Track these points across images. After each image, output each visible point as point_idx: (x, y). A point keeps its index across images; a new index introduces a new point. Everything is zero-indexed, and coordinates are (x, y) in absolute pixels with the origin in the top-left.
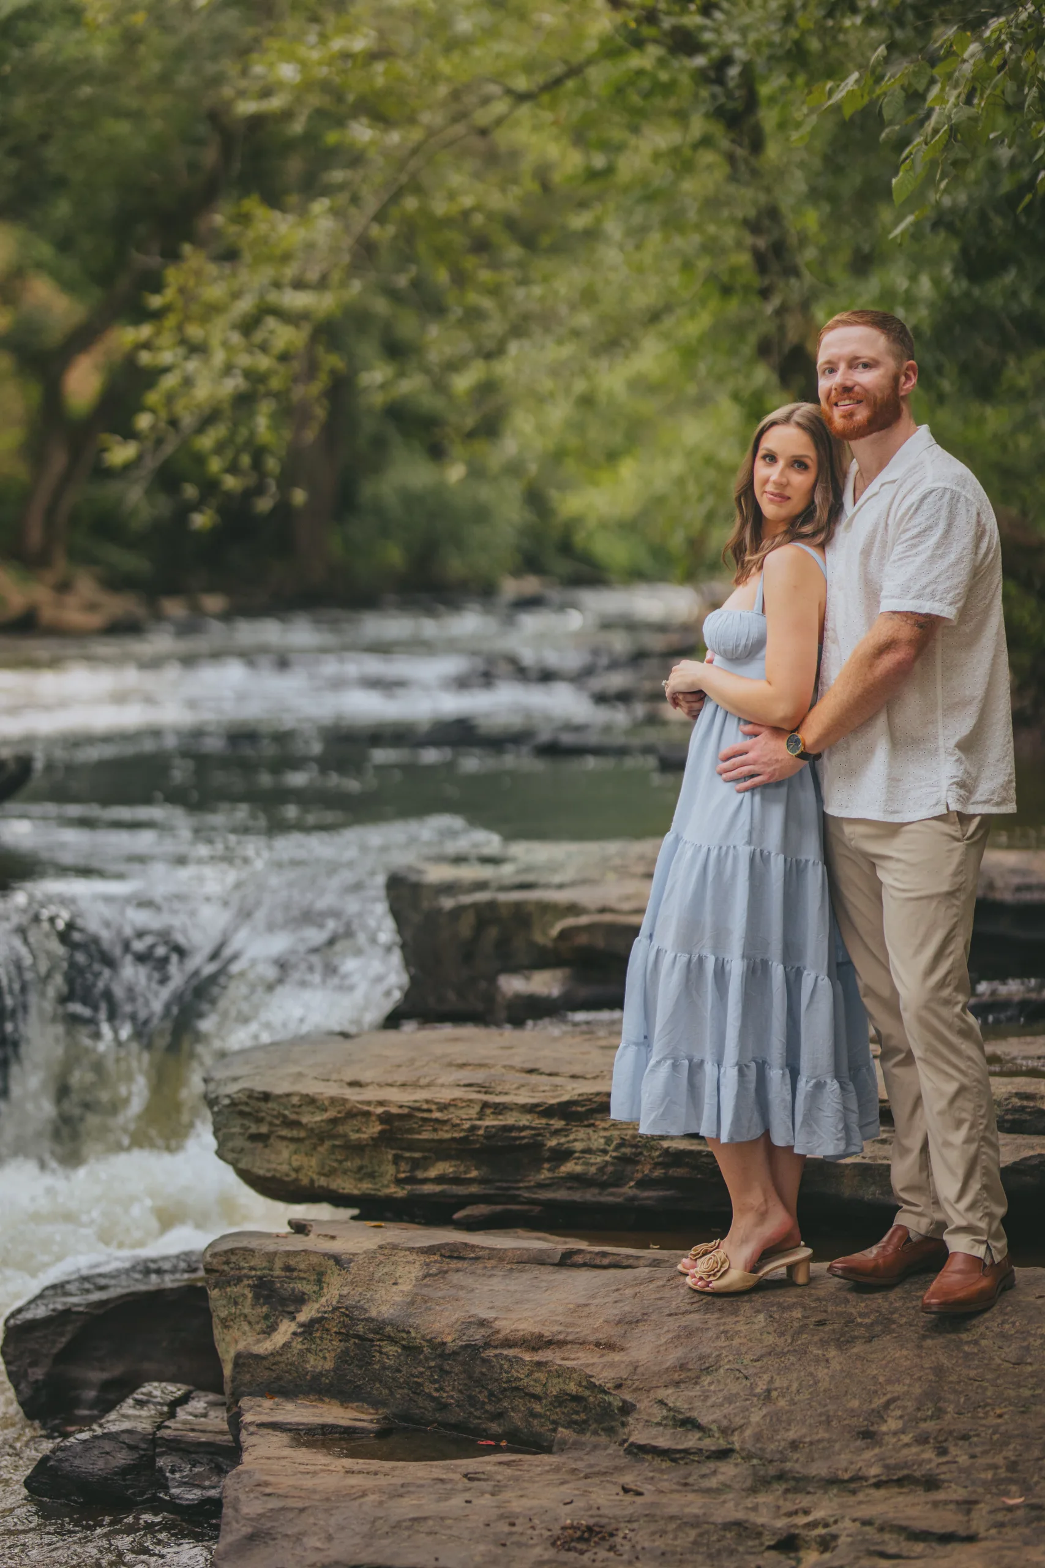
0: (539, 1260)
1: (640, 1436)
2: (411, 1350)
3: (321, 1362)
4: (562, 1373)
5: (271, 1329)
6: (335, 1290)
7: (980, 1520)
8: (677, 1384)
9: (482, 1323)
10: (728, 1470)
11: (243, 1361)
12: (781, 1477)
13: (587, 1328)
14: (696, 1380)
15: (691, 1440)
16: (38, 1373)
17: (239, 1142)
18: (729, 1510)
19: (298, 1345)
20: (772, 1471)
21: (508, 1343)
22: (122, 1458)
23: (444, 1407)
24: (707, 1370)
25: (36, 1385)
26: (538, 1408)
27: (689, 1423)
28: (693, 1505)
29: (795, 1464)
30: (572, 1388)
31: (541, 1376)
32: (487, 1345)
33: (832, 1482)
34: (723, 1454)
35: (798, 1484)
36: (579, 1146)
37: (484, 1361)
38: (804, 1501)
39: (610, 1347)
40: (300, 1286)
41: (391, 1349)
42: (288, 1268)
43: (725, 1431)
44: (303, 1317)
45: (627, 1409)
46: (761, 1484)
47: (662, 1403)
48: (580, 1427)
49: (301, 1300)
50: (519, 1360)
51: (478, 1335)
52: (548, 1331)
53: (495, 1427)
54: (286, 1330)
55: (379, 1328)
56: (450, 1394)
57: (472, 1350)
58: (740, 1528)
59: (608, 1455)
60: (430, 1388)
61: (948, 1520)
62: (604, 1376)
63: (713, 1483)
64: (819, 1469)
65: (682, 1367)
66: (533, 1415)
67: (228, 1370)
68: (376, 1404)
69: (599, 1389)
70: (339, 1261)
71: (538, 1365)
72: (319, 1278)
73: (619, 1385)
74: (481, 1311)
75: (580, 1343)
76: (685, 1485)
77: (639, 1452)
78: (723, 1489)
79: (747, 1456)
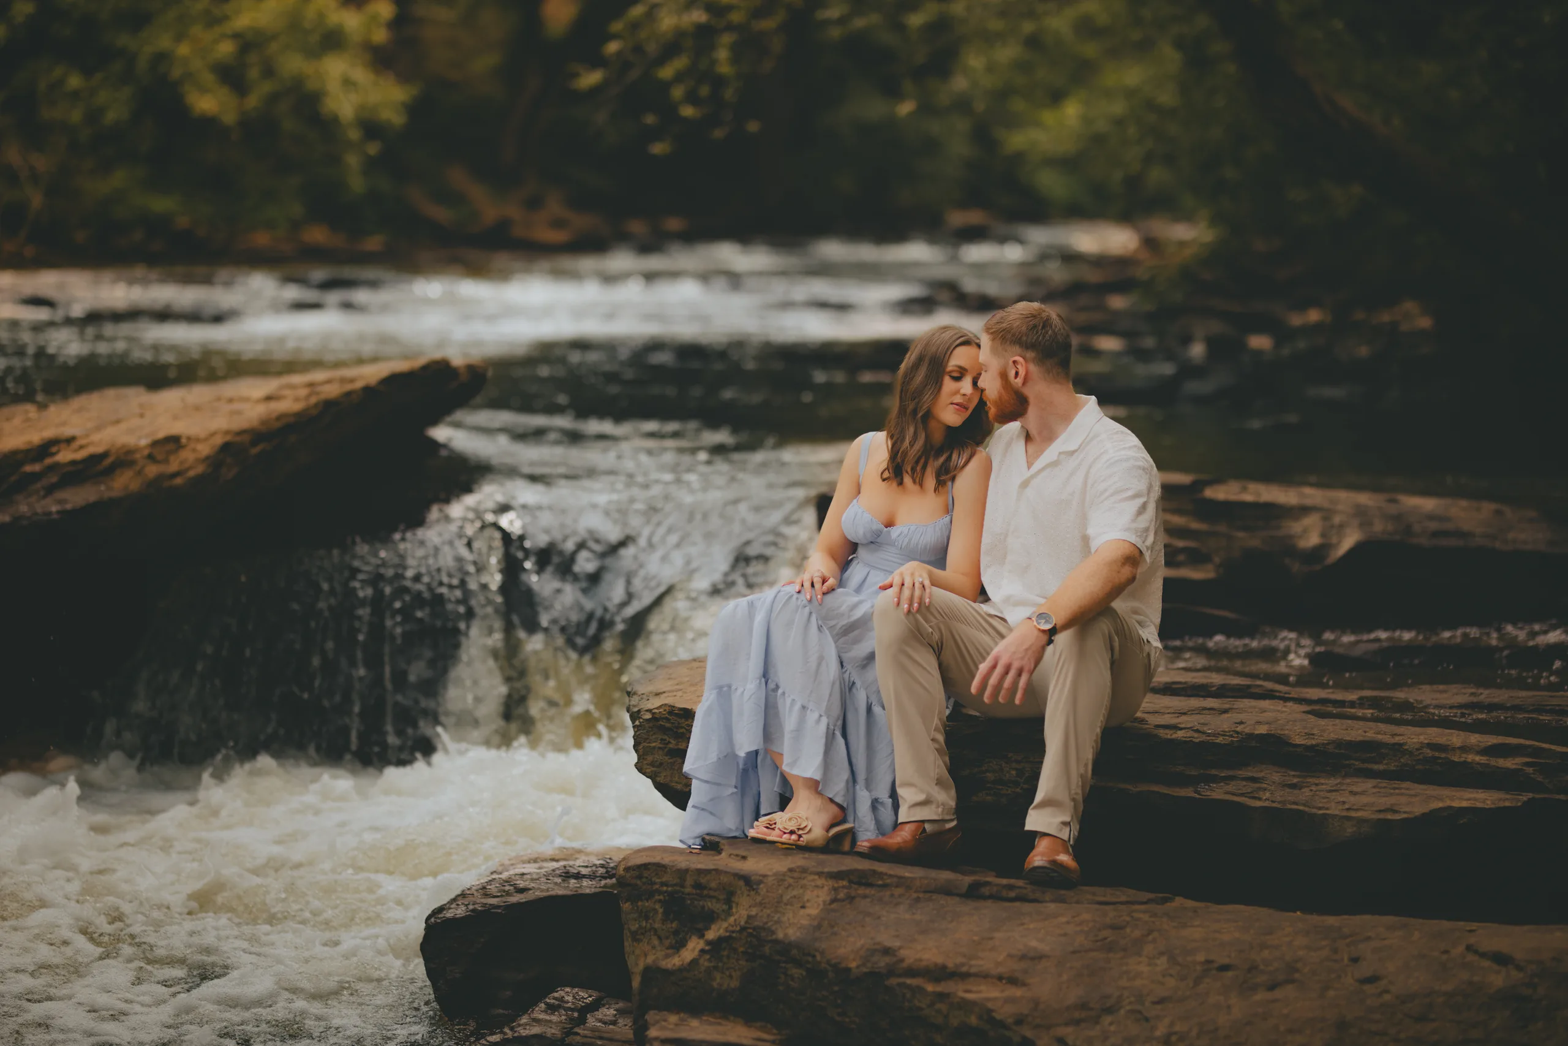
0: (947, 891)
2: (816, 974)
3: (727, 980)
4: (966, 1006)
5: (679, 945)
6: (743, 911)
8: (1077, 1022)
9: (887, 951)
11: (651, 973)
13: (991, 961)
14: (1096, 1021)
16: (455, 972)
17: (659, 757)
19: (705, 963)
21: (912, 972)
23: (846, 1032)
24: (1109, 1011)
25: (454, 984)
26: (938, 1039)
30: (973, 1020)
31: (942, 1007)
32: (891, 972)
36: (990, 776)
37: (888, 989)
39: (1013, 981)
40: (710, 904)
41: (796, 972)
42: (698, 886)
44: (711, 935)
49: (711, 918)
50: (920, 989)
51: (883, 962)
52: (951, 963)
54: (693, 948)
55: (785, 949)
56: (852, 1020)
57: (876, 977)
60: (832, 1013)
62: (1004, 1012)
65: (1083, 1006)
67: (636, 983)
68: (779, 1025)
69: (1002, 1024)
70: (749, 882)
71: (942, 996)
72: (729, 899)
73: (1020, 1021)
74: (886, 939)
75: (985, 976)
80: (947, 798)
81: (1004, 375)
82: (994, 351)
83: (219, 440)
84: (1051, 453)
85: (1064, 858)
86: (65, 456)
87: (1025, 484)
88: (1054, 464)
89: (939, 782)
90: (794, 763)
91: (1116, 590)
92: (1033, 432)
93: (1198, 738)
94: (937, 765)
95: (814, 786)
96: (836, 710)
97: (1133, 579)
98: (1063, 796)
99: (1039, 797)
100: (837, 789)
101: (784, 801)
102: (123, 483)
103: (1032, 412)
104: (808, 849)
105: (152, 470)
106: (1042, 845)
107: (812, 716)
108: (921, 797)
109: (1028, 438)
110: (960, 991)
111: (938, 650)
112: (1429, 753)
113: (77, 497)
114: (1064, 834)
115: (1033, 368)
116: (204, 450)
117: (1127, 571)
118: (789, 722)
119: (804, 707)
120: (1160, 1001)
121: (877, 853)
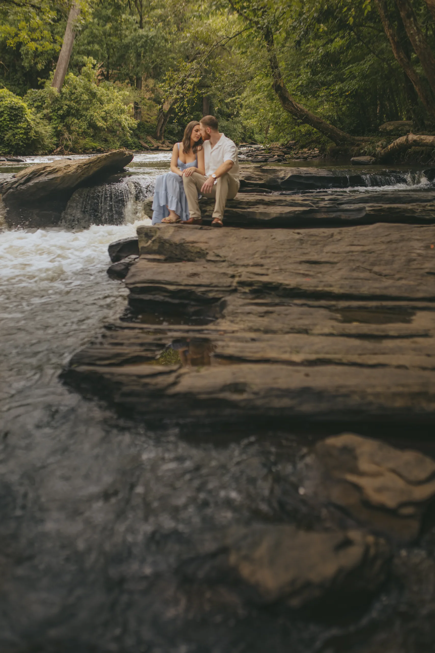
0: (196, 228)
1: (209, 258)
2: (171, 245)
3: (155, 248)
4: (197, 247)
5: (147, 242)
6: (158, 234)
7: (270, 272)
8: (217, 249)
9: (184, 239)
10: (224, 264)
11: (143, 248)
12: (234, 265)
13: (202, 240)
14: (221, 248)
15: (218, 259)
16: (114, 255)
17: (149, 211)
18: (223, 271)
19: (152, 245)
20: (232, 264)
21: (188, 243)
22: (123, 267)
23: (176, 255)
24: (224, 247)
25: (114, 257)
26: (193, 254)
27: (218, 256)
28: (216, 270)
29: (237, 263)
30: (198, 250)
31: (193, 248)
32: (184, 243)
33: (243, 266)
34: (224, 261)
35: (236, 266)
36: (208, 209)
37: (184, 246)
38: (237, 269)
39: (206, 243)
40: (152, 234)
41: (168, 245)
42: (150, 231)
43: (225, 257)
44: (153, 239)
45: (207, 253)
46: (230, 266)
47: (214, 252)
48: (199, 258)
49: (152, 236)
50: (189, 246)
51: (182, 241)
52: (195, 240)
53: (185, 259)
54: (150, 242)
55: (166, 241)
56: (178, 253)
57: (181, 244)
58: (225, 274)
59: (203, 261)
60: (174, 252)
61: (264, 272)
62: (203, 248)
63: (221, 266)
64: (241, 263)
65: (219, 246)
66: (192, 256)
67: (140, 250)
68: (165, 255)
69: (203, 250)
70: (159, 229)
71: (193, 246)
72: (156, 232)
73: (206, 249)
74: (184, 237)
75: (201, 242)
76: (216, 267)
77: (209, 261)
78: (223, 267)
79: (228, 261)
80: (199, 213)
81: (205, 131)
82: (203, 127)
83: (77, 165)
84: (216, 146)
85: (220, 222)
86: (48, 169)
87: (211, 153)
88: (217, 148)
89: (197, 210)
90: (170, 208)
91: (228, 170)
92: (212, 142)
93: (248, 201)
94: (197, 207)
95: (174, 211)
96: (179, 197)
97: (231, 168)
98: (219, 210)
99: (215, 210)
100: (179, 213)
101: (169, 215)
102: (60, 174)
103: (211, 138)
104: (172, 223)
105: (65, 171)
106: (216, 220)
107: (174, 198)
108: (193, 213)
109: (211, 144)
110: (196, 245)
111: (196, 184)
112: (291, 201)
113: (51, 177)
114: (220, 218)
115: (212, 130)
116: (75, 167)
117: (230, 166)
118: (170, 199)
119: (172, 197)
120: (233, 244)
121: (185, 223)
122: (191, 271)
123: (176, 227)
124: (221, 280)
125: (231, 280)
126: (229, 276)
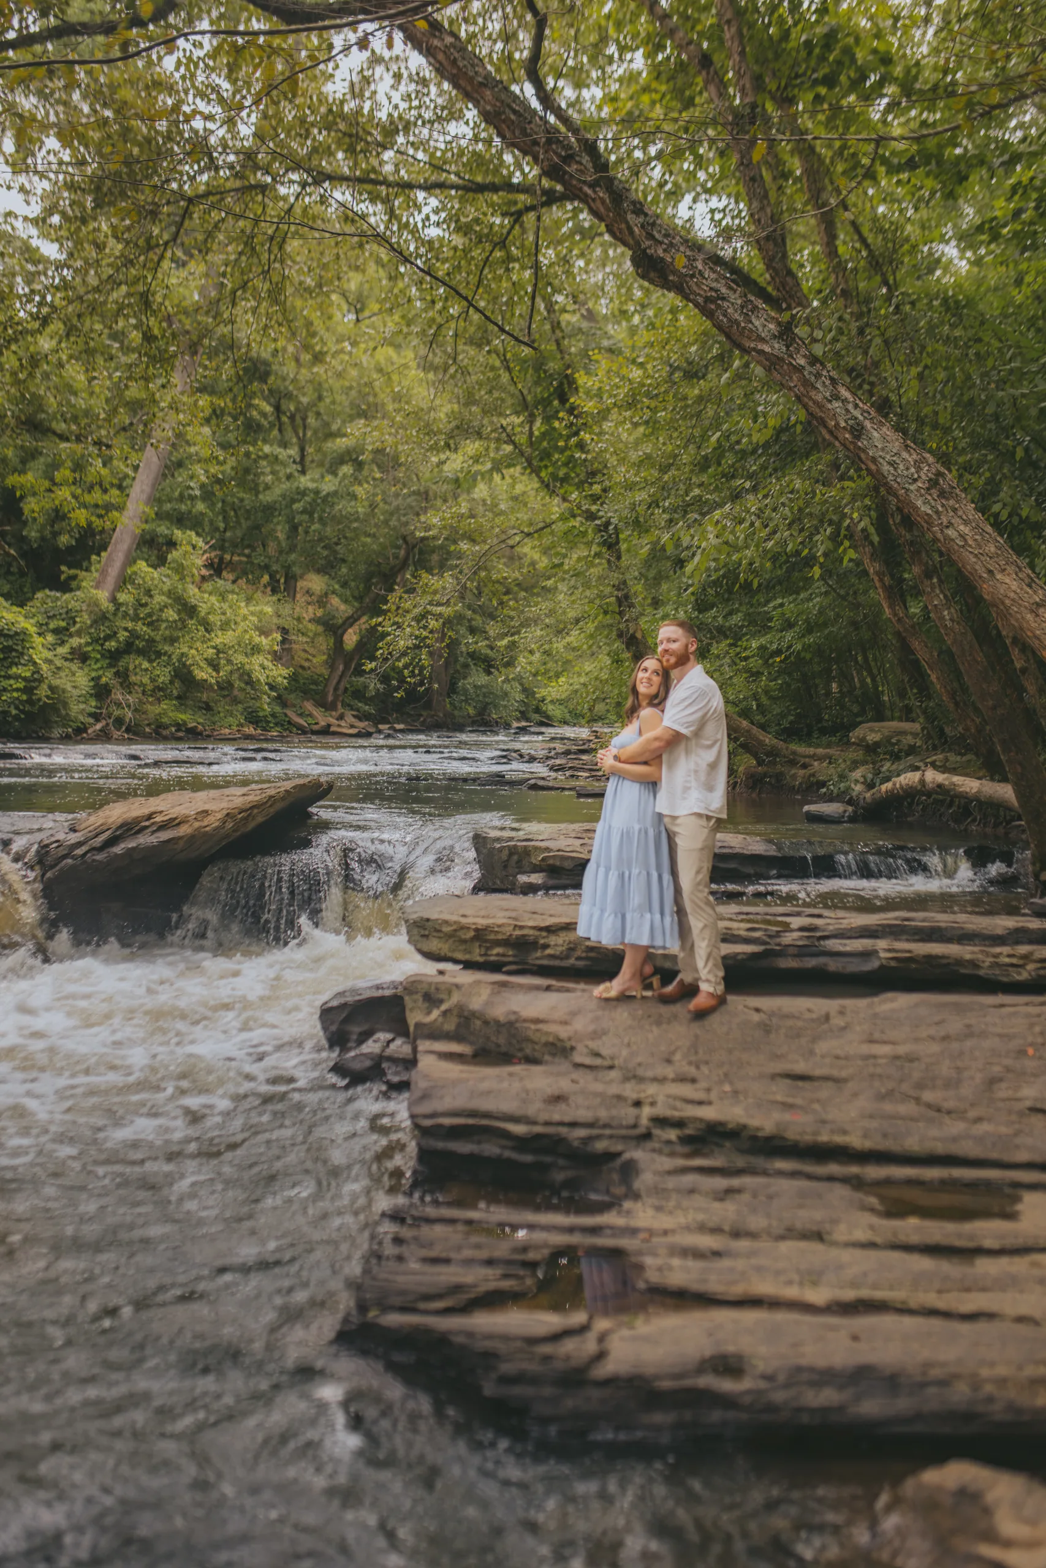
0: (537, 988)
1: (578, 1058)
2: (486, 1023)
3: (450, 1027)
4: (547, 1034)
5: (429, 1013)
6: (455, 998)
7: (713, 1096)
8: (593, 1039)
9: (515, 1013)
10: (613, 1074)
11: (418, 1025)
12: (635, 1077)
13: (558, 1015)
14: (601, 1038)
15: (598, 1062)
16: (334, 1028)
17: (417, 938)
18: (614, 1089)
19: (440, 1019)
20: (631, 1074)
21: (525, 1021)
22: (368, 1063)
23: (498, 1046)
24: (606, 1034)
25: (333, 1033)
26: (537, 1047)
27: (597, 1055)
28: (599, 1087)
29: (640, 1072)
30: (551, 1039)
31: (538, 1034)
32: (517, 1021)
33: (655, 1080)
34: (611, 1067)
35: (641, 1080)
37: (516, 1028)
38: (643, 1086)
39: (566, 1023)
40: (441, 996)
41: (478, 1022)
42: (437, 989)
43: (612, 1058)
44: (444, 1007)
45: (573, 1048)
46: (626, 1079)
47: (586, 1046)
48: (554, 1055)
49: (441, 1001)
50: (528, 1027)
51: (513, 1018)
52: (541, 1017)
53: (520, 1055)
54: (435, 1014)
55: (474, 1014)
56: (502, 1040)
57: (510, 1024)
58: (619, 1098)
59: (564, 1066)
60: (494, 1038)
61: (700, 1095)
62: (564, 1035)
63: (607, 1079)
64: (650, 1074)
65: (595, 1032)
66: (535, 1050)
67: (412, 1029)
68: (471, 1043)
69: (562, 1040)
70: (458, 986)
71: (537, 1030)
72: (450, 993)
73: (570, 1039)
74: (515, 1008)
75: (554, 1022)
76: (596, 1080)
77: (578, 1066)
78: (611, 1081)
79: (621, 1068)
83: (225, 812)
86: (159, 819)
102: (184, 830)
105: (197, 824)
110: (543, 1027)
113: (164, 836)
116: (219, 816)
120: (625, 1029)
122: (549, 1091)
123: (494, 983)
124: (614, 1112)
125: (632, 1111)
126: (630, 1102)
